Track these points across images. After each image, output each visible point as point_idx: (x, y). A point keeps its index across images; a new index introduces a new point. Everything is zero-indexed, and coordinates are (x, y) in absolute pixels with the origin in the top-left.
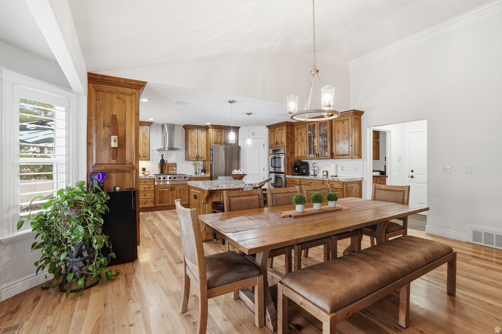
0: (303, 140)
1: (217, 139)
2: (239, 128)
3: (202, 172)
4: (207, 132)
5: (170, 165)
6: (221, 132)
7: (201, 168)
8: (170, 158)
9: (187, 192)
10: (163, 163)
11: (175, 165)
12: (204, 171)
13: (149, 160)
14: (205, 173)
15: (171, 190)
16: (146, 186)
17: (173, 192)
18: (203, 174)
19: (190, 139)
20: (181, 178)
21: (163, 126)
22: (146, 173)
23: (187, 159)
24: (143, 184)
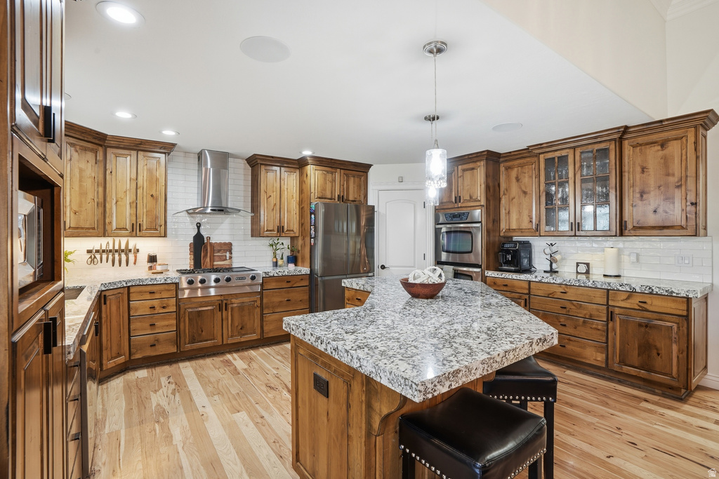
0: (525, 193)
1: (324, 189)
2: (370, 166)
3: (288, 262)
4: (301, 175)
5: (217, 248)
6: (332, 173)
7: (287, 253)
8: (218, 232)
9: (258, 310)
10: (199, 245)
11: (228, 247)
12: (293, 259)
13: (165, 236)
14: (296, 265)
15: (220, 309)
16: (155, 303)
17: (224, 312)
18: (291, 266)
19: (263, 187)
20: (243, 278)
21: (200, 156)
22: (159, 268)
23: (256, 232)
24: (148, 296)
